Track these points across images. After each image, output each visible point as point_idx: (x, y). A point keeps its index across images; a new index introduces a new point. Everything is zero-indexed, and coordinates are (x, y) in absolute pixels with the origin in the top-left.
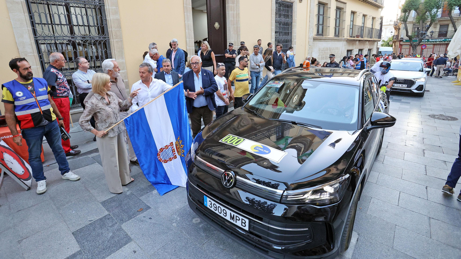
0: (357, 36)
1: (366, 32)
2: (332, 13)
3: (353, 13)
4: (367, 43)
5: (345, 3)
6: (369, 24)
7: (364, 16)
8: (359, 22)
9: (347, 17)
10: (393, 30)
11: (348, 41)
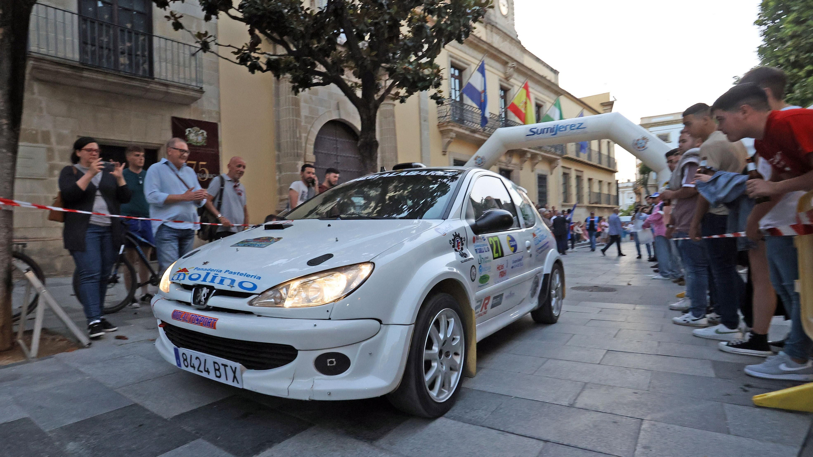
0: (596, 203)
1: (603, 199)
2: (573, 182)
3: (590, 180)
4: (606, 210)
5: (582, 172)
6: (605, 190)
7: (600, 182)
8: (596, 189)
9: (585, 184)
10: (634, 195)
11: (588, 208)
